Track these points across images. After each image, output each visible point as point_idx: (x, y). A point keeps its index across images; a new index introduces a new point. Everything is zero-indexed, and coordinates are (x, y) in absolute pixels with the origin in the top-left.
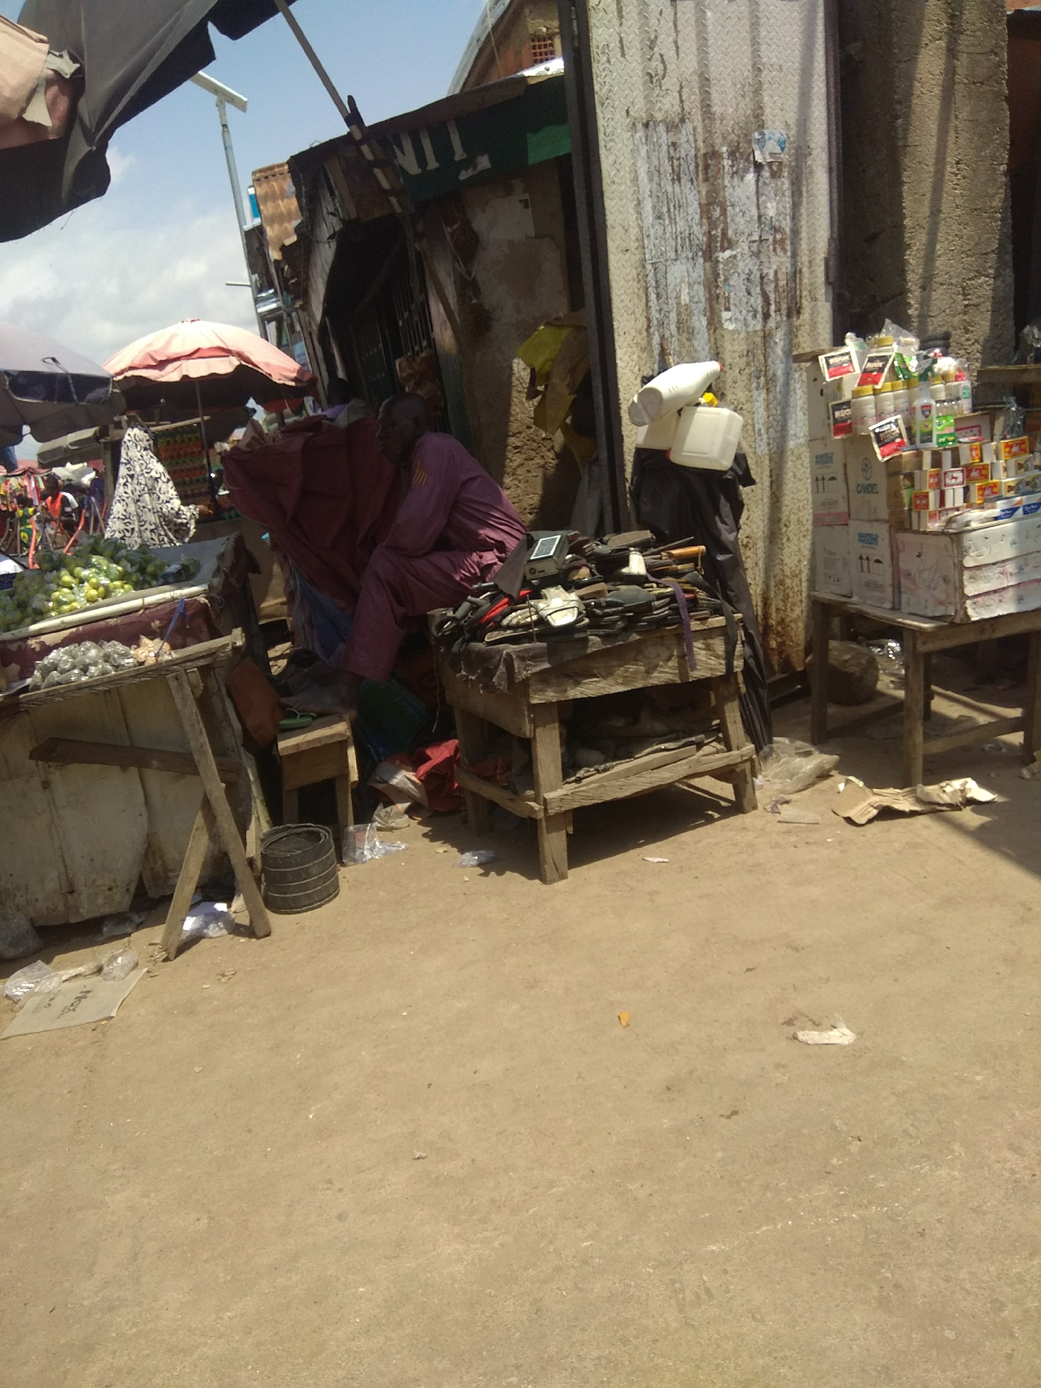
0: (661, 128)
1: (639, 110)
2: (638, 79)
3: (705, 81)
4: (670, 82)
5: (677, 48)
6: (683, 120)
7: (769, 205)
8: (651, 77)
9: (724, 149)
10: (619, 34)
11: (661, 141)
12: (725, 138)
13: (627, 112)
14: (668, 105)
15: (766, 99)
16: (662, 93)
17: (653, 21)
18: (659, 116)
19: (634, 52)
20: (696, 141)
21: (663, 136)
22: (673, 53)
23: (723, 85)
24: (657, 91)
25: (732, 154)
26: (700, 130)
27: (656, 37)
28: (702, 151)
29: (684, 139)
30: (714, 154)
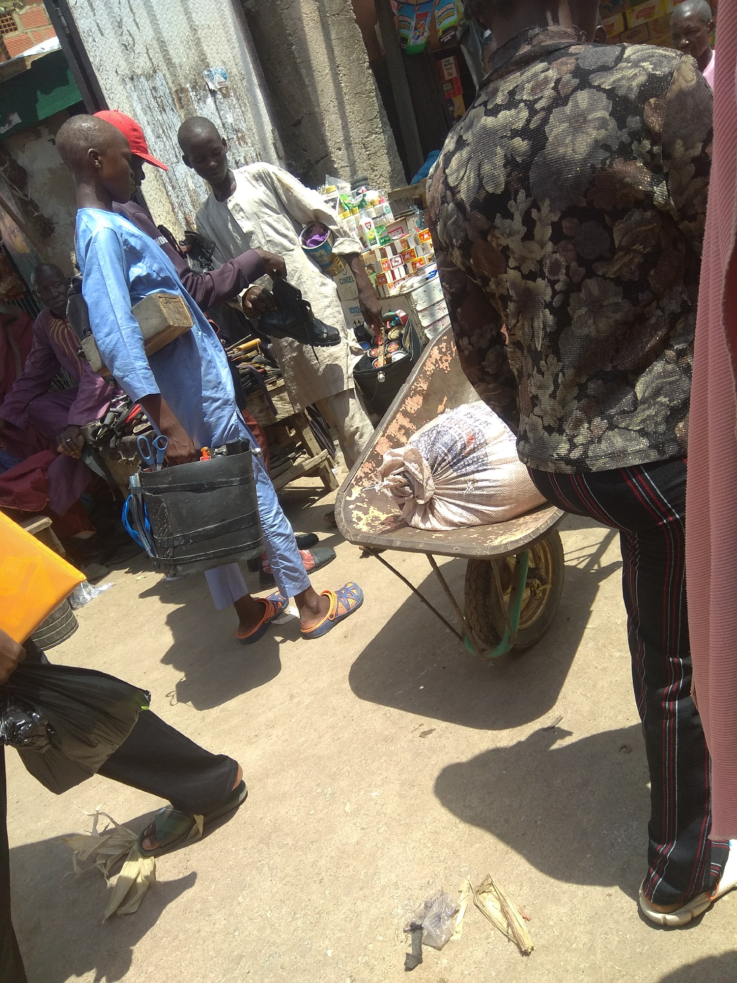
0: (143, 79)
1: (124, 69)
2: (117, 49)
3: (162, 44)
4: (140, 48)
5: (137, 24)
6: (155, 72)
7: (227, 116)
8: (126, 46)
9: (188, 86)
10: (95, 21)
11: (144, 88)
12: (186, 79)
13: (116, 72)
14: (142, 64)
15: (205, 48)
16: (136, 56)
17: (116, 10)
18: (139, 72)
19: (109, 31)
20: (167, 84)
21: (146, 85)
22: (135, 28)
23: (175, 44)
24: (132, 54)
25: (194, 88)
26: (168, 76)
27: (121, 20)
28: (174, 90)
29: (159, 84)
30: (183, 90)
